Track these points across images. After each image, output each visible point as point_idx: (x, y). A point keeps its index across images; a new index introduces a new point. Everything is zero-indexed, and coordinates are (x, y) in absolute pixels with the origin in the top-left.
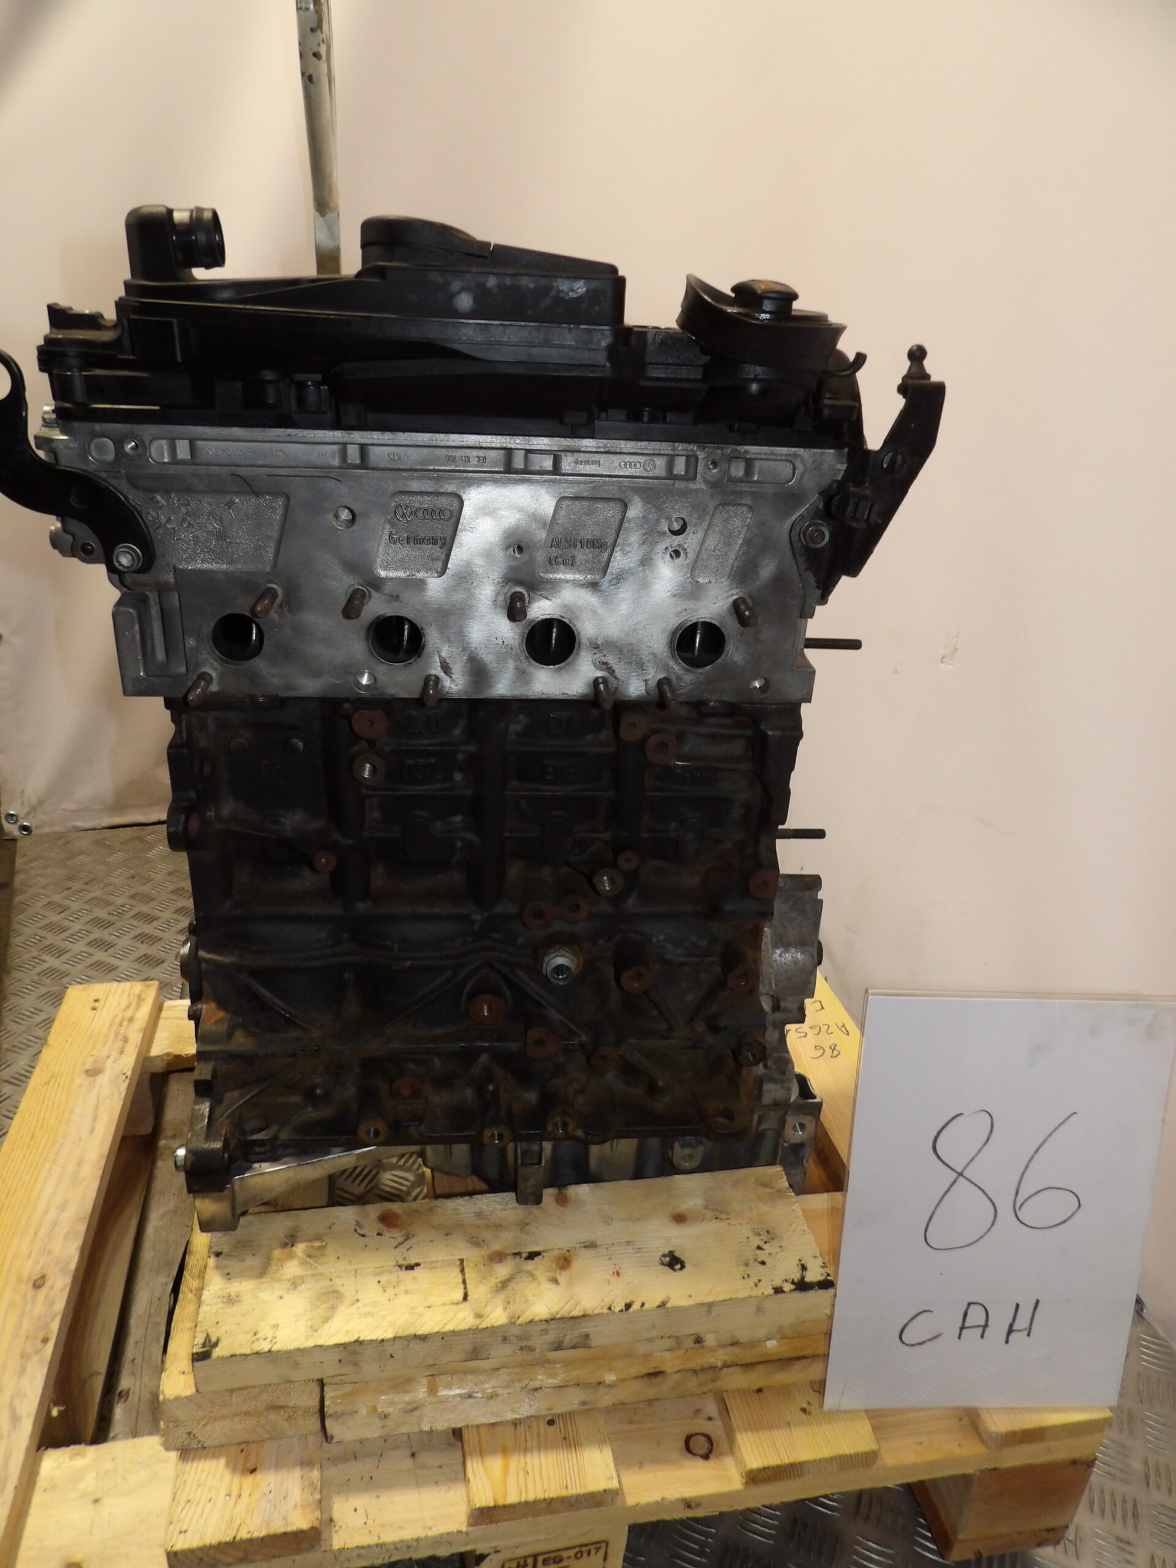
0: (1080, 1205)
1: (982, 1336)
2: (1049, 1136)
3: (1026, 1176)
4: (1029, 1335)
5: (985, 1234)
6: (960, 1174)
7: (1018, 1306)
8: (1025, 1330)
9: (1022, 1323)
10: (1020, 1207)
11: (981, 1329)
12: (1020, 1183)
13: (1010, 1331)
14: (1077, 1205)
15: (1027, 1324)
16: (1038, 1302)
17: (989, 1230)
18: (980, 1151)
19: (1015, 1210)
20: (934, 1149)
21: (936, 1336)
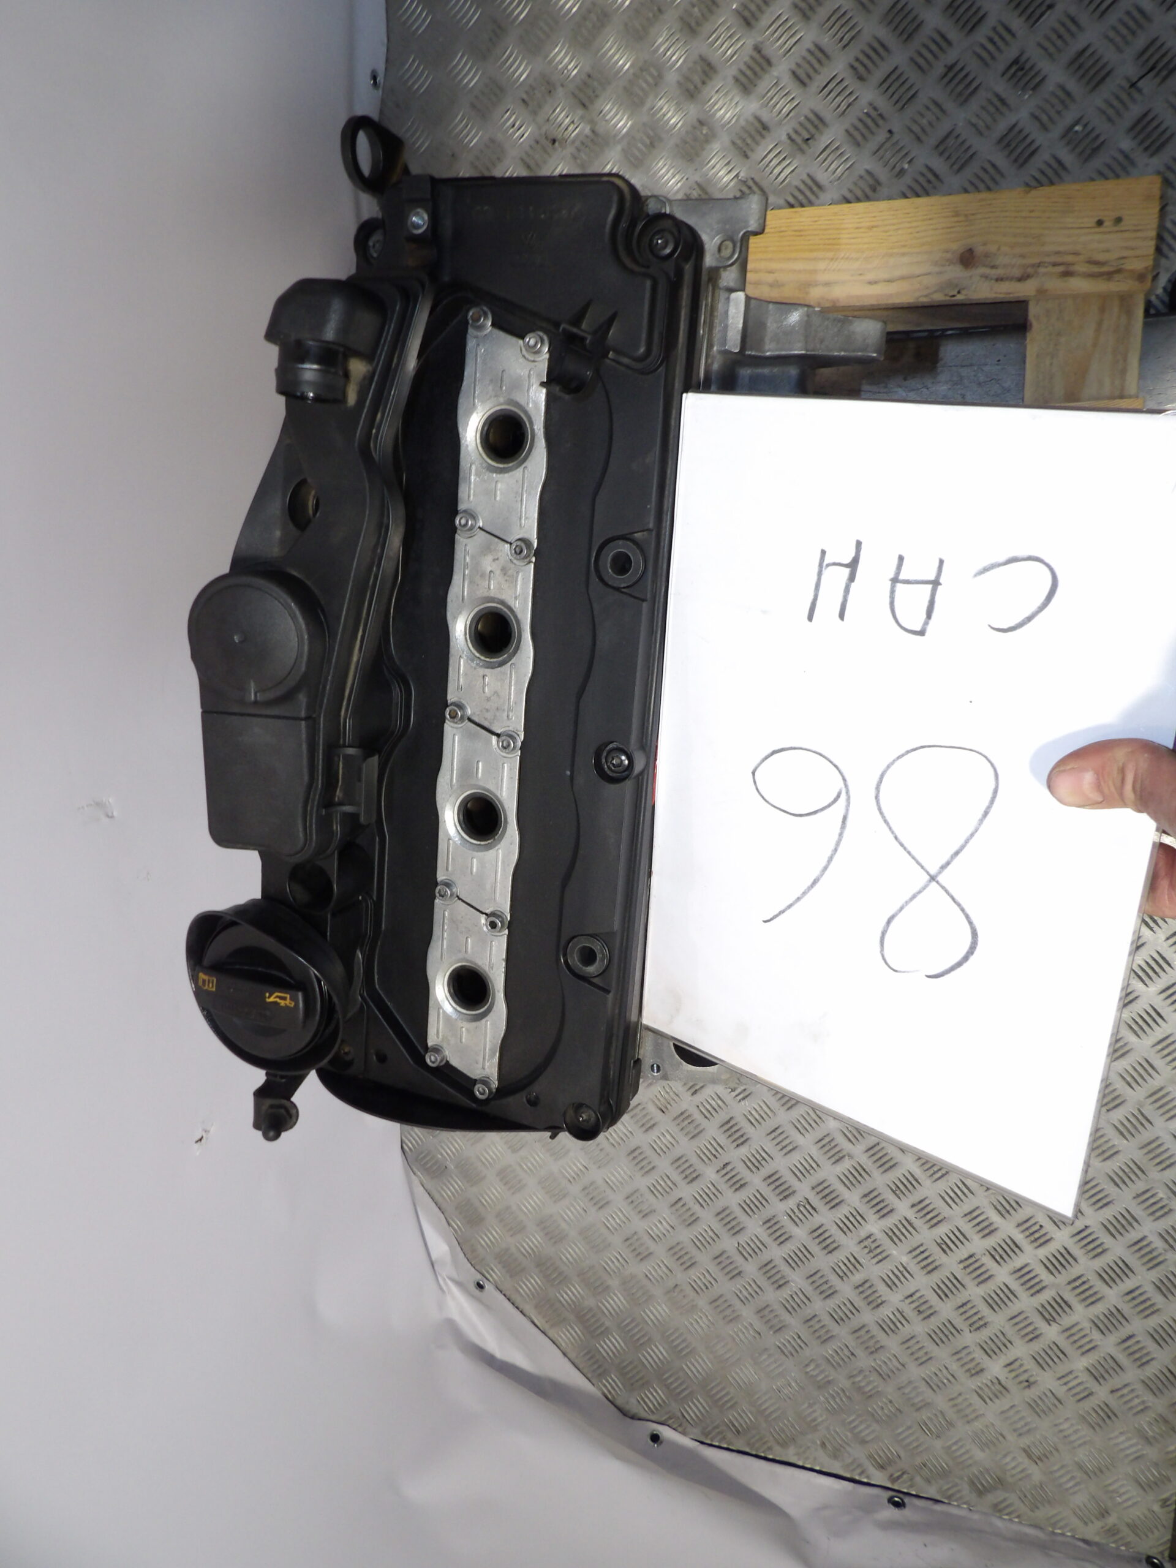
0: (753, 773)
1: (901, 560)
2: (799, 899)
3: (832, 845)
4: (823, 555)
5: (894, 761)
6: (933, 878)
7: (842, 616)
8: (828, 565)
9: (835, 581)
10: (838, 796)
11: (903, 575)
12: (841, 836)
13: (853, 565)
14: (756, 774)
15: (827, 573)
16: (810, 618)
17: (888, 767)
18: (902, 908)
19: (847, 792)
20: (974, 934)
21: (985, 570)
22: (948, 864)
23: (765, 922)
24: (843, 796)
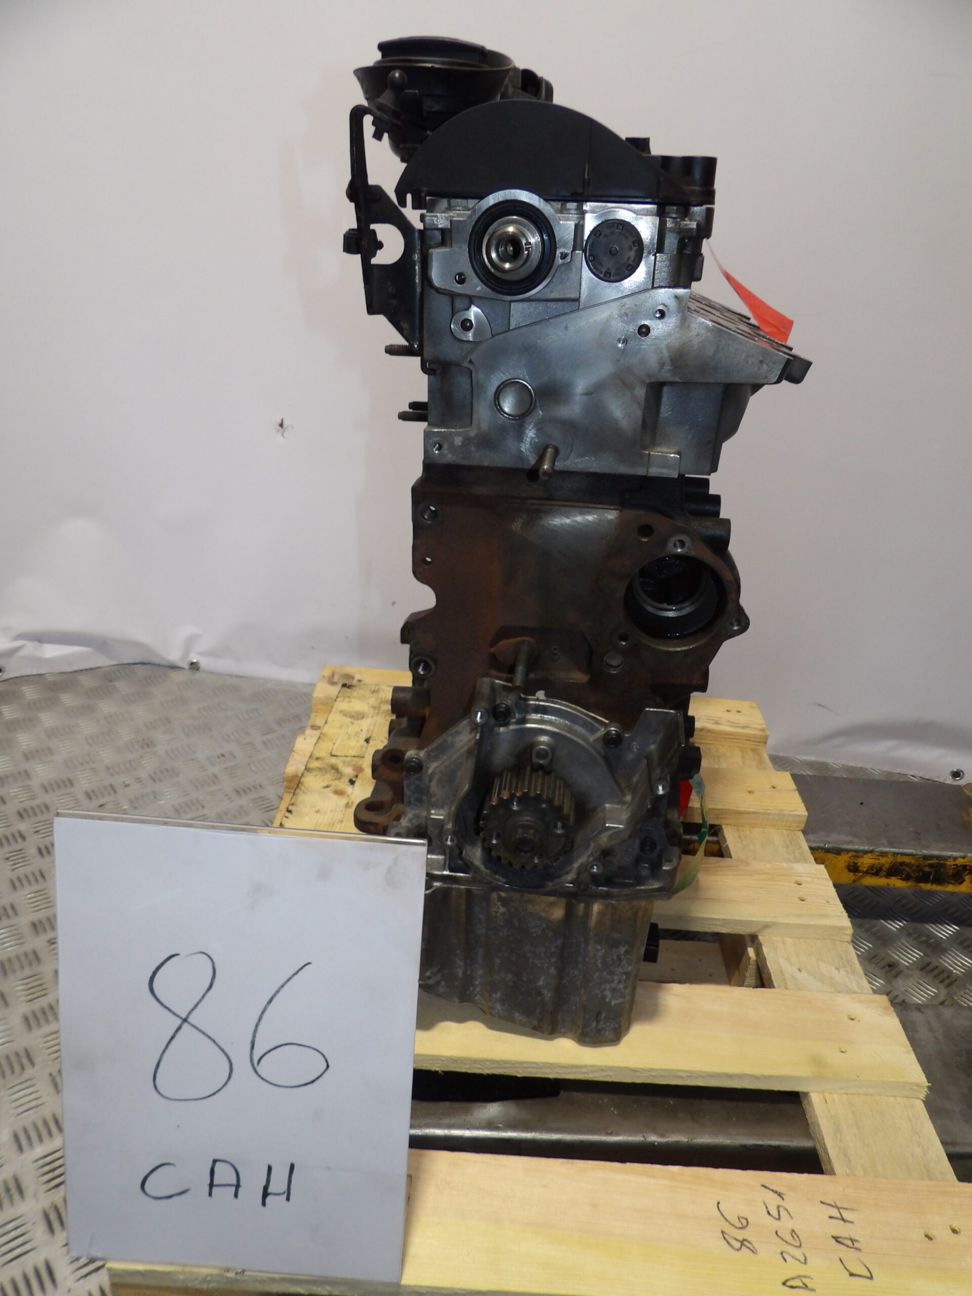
0: (328, 1066)
1: (236, 1196)
2: (282, 986)
3: (260, 1028)
4: (288, 1199)
5: (223, 1087)
6: (185, 1020)
7: (270, 1169)
8: (284, 1193)
9: (278, 1184)
10: (259, 1061)
11: (233, 1189)
12: (254, 1036)
13: (265, 1194)
14: (325, 1066)
15: (285, 1188)
16: (292, 1167)
17: (226, 1083)
18: (203, 996)
19: (253, 1065)
20: (152, 991)
21: (185, 1192)
22: (177, 1031)
23: (309, 963)
24: (255, 1062)
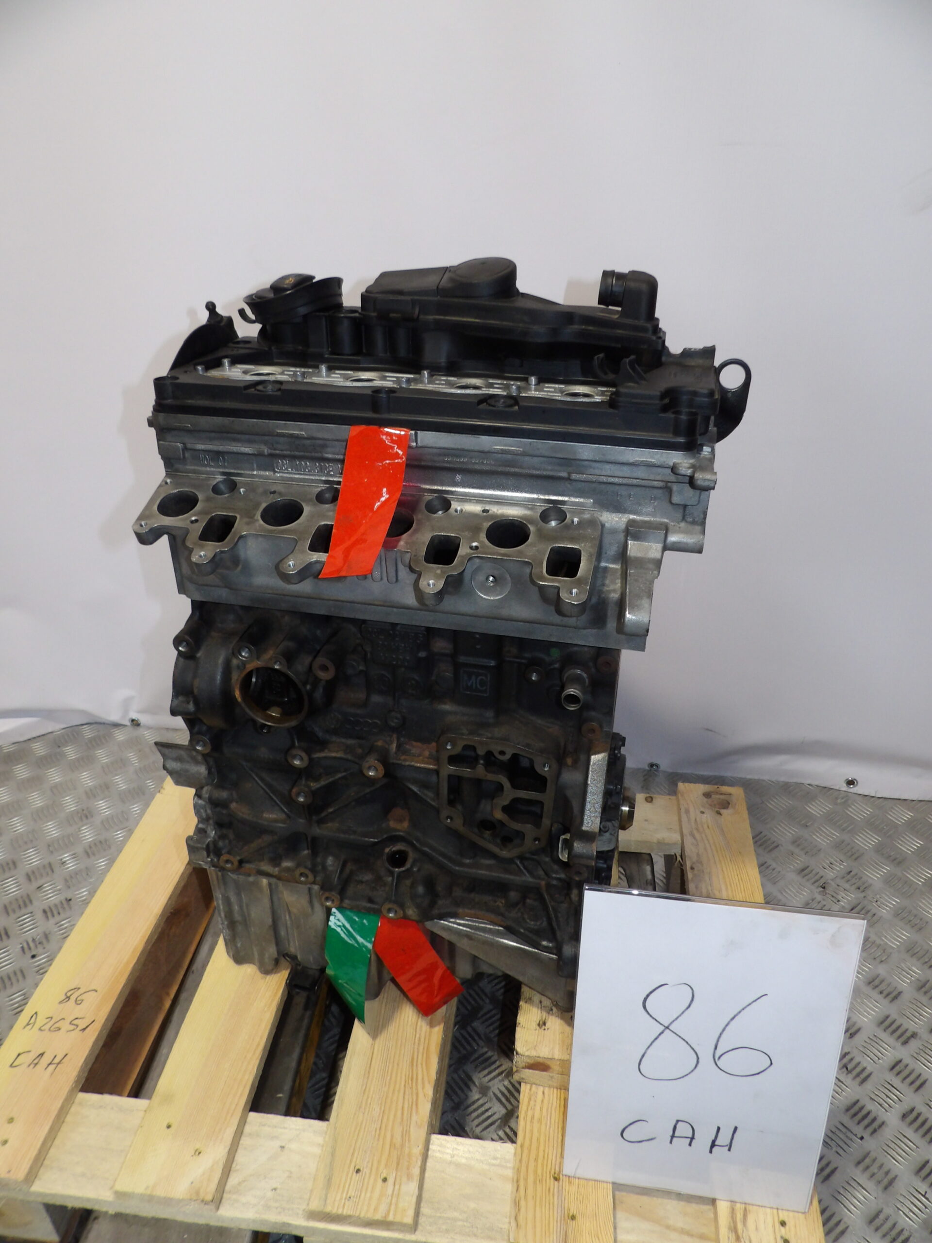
1: (690, 1145)
2: (743, 1009)
3: (723, 1036)
4: (729, 1150)
5: (690, 1073)
6: (667, 1028)
7: (719, 1129)
8: (727, 1146)
9: (723, 1140)
10: (719, 1058)
11: (689, 1140)
12: (718, 1041)
13: (713, 1145)
14: (770, 1064)
15: (728, 1142)
16: (736, 1129)
18: (683, 1013)
19: (714, 1060)
20: (644, 1007)
21: (652, 1139)
22: (660, 1034)
23: (766, 995)
